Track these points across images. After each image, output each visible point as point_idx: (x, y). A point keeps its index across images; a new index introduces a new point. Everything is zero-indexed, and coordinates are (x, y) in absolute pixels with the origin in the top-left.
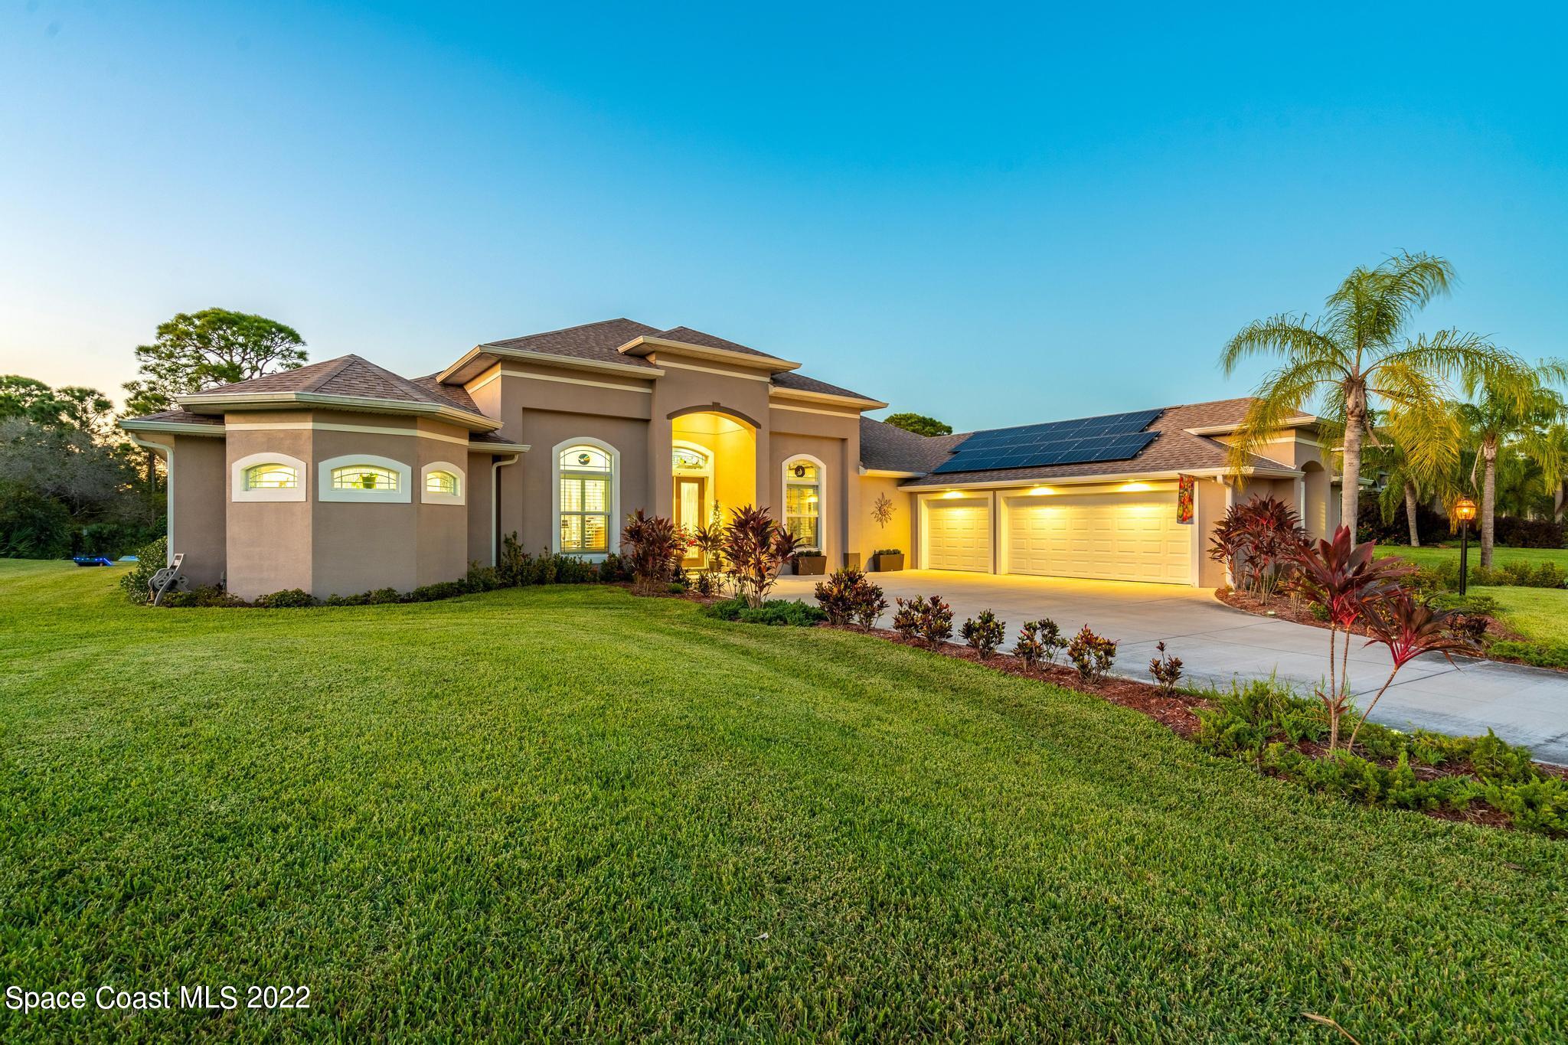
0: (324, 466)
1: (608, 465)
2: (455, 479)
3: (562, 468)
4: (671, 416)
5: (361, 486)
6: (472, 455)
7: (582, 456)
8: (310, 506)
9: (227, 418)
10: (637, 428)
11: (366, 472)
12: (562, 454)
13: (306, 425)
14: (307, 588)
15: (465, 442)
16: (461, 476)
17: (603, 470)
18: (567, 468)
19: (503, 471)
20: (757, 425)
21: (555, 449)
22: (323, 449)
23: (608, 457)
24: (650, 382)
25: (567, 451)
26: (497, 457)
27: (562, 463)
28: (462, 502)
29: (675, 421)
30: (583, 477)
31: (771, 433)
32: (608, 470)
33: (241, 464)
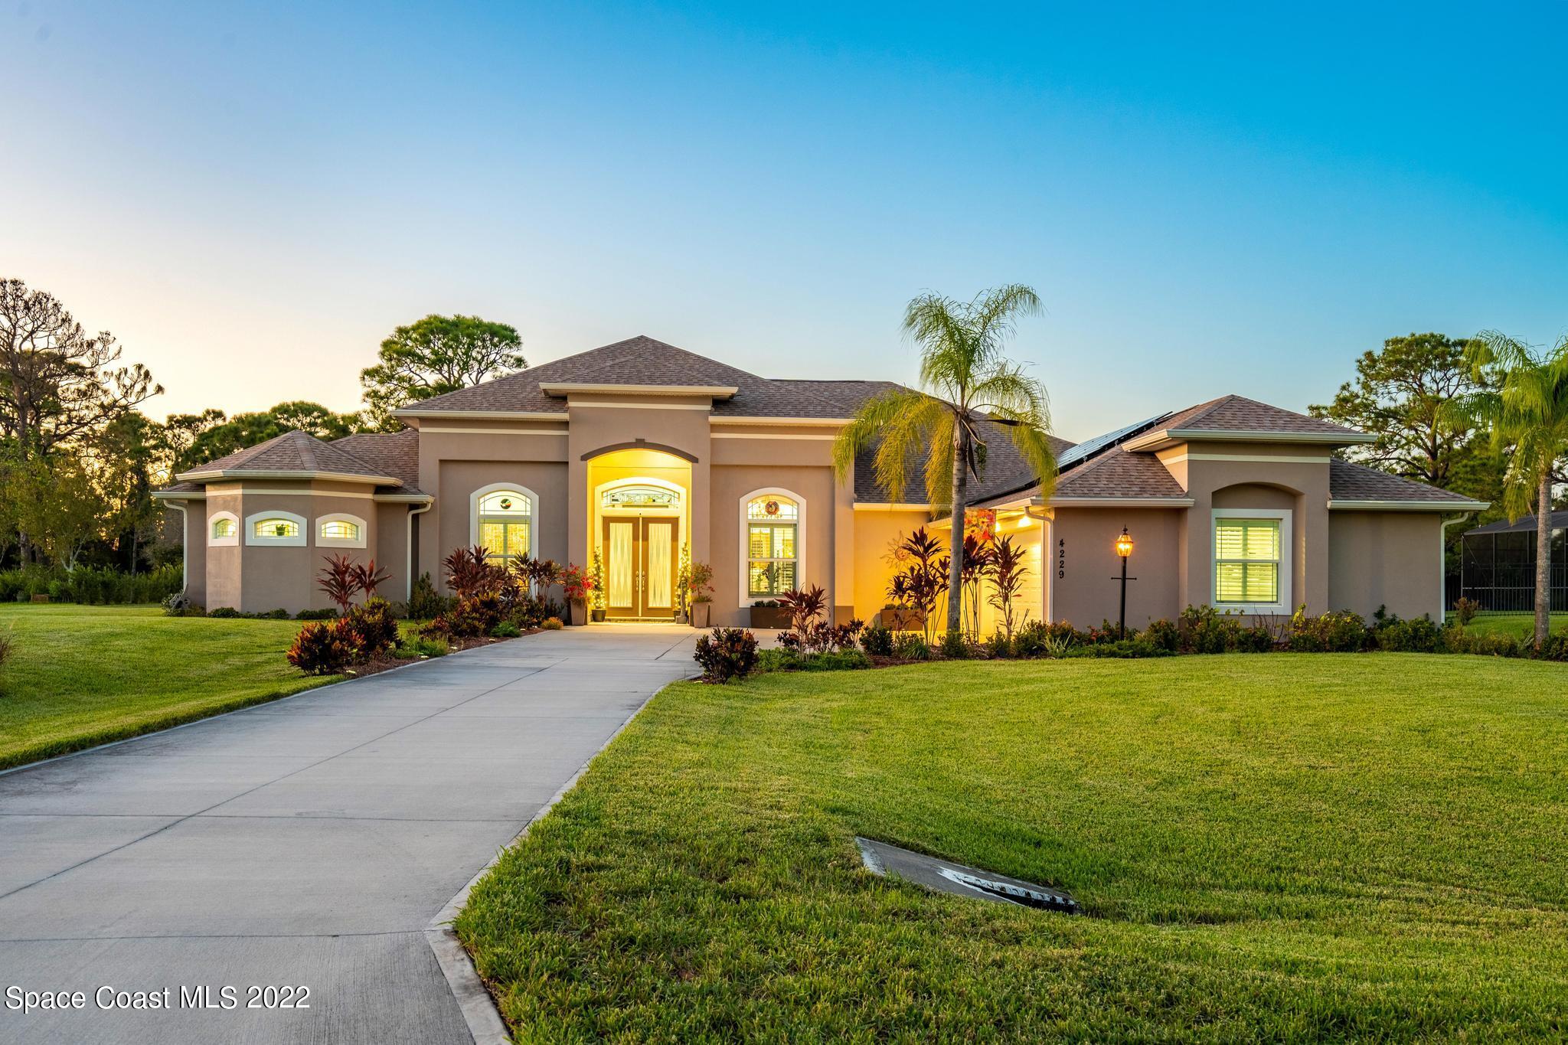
0: (250, 520)
1: (529, 508)
2: (357, 527)
3: (482, 513)
4: (585, 458)
5: (276, 534)
6: (380, 506)
7: (504, 501)
8: (240, 549)
9: (208, 487)
10: (559, 470)
11: (279, 523)
12: (482, 500)
13: (238, 492)
14: (237, 608)
15: (369, 496)
16: (363, 524)
17: (524, 514)
18: (487, 513)
19: (421, 518)
20: (693, 460)
21: (472, 496)
22: (249, 508)
23: (528, 501)
24: (565, 424)
25: (487, 497)
26: (414, 506)
27: (482, 508)
28: (364, 546)
29: (591, 463)
30: (506, 521)
31: (713, 466)
32: (528, 514)
33: (211, 520)
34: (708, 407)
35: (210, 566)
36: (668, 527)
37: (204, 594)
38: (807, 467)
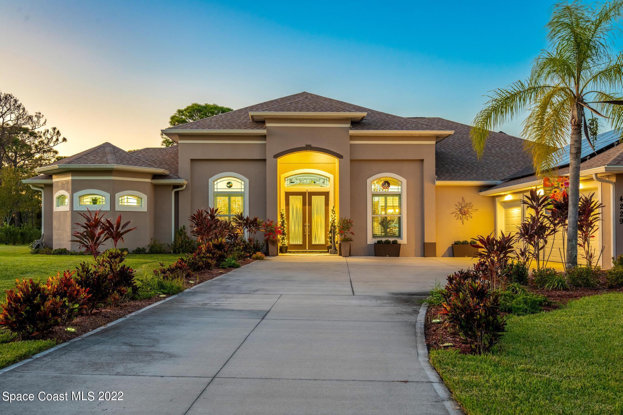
0: (77, 195)
1: (243, 187)
2: (141, 199)
3: (216, 190)
4: (276, 156)
5: (92, 204)
6: (155, 186)
7: (229, 183)
8: (70, 213)
9: (54, 176)
10: (259, 165)
11: (94, 197)
12: (216, 183)
15: (149, 180)
16: (145, 197)
17: (240, 190)
18: (219, 190)
19: (180, 193)
20: (339, 156)
21: (210, 180)
22: (75, 187)
23: (243, 183)
24: (264, 137)
25: (218, 181)
26: (176, 186)
27: (215, 187)
28: (145, 210)
29: (280, 160)
30: (229, 195)
31: (351, 161)
32: (243, 190)
33: (56, 195)
34: (348, 125)
35: (55, 223)
36: (323, 197)
37: (52, 239)
38: (407, 160)
